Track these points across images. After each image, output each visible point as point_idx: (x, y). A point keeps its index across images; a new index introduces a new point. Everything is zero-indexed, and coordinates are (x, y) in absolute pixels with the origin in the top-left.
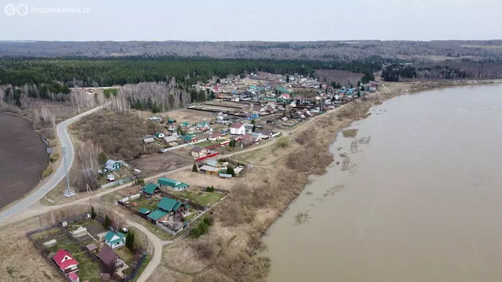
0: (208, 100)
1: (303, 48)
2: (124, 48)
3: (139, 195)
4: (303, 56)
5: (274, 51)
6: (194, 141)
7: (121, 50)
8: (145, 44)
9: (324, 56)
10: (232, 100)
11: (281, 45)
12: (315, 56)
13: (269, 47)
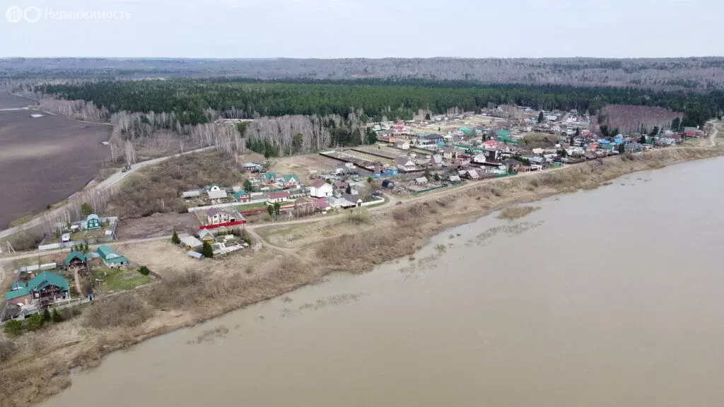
0: (366, 143)
1: (644, 68)
2: (369, 69)
3: (55, 264)
4: (634, 82)
5: (589, 73)
6: (245, 201)
7: (365, 71)
8: (400, 63)
9: (672, 83)
10: (399, 146)
11: (606, 64)
12: (655, 83)
13: (586, 66)
